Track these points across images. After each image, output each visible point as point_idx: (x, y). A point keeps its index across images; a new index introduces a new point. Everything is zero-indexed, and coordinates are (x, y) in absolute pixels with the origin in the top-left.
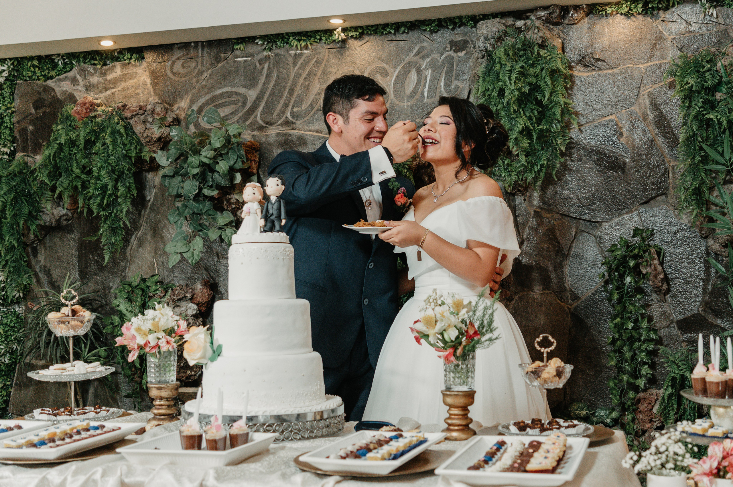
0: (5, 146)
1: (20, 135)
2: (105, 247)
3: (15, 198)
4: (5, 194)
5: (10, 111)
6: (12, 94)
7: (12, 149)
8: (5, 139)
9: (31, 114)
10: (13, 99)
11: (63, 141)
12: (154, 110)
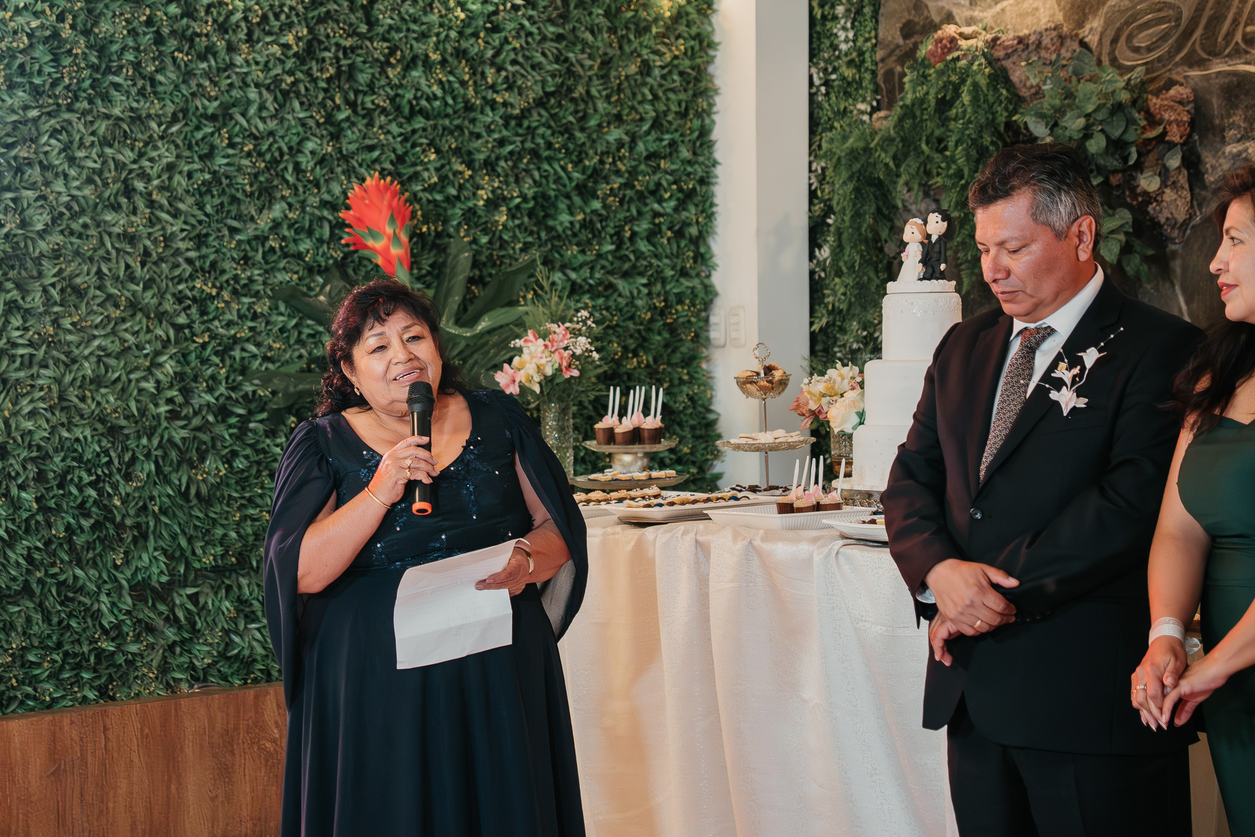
0: (864, 100)
1: (885, 82)
2: (963, 267)
3: (857, 190)
4: (844, 183)
5: (869, 44)
6: (875, 16)
7: (875, 103)
8: (867, 88)
9: (898, 46)
10: (877, 22)
11: (908, 101)
12: (1040, 43)
